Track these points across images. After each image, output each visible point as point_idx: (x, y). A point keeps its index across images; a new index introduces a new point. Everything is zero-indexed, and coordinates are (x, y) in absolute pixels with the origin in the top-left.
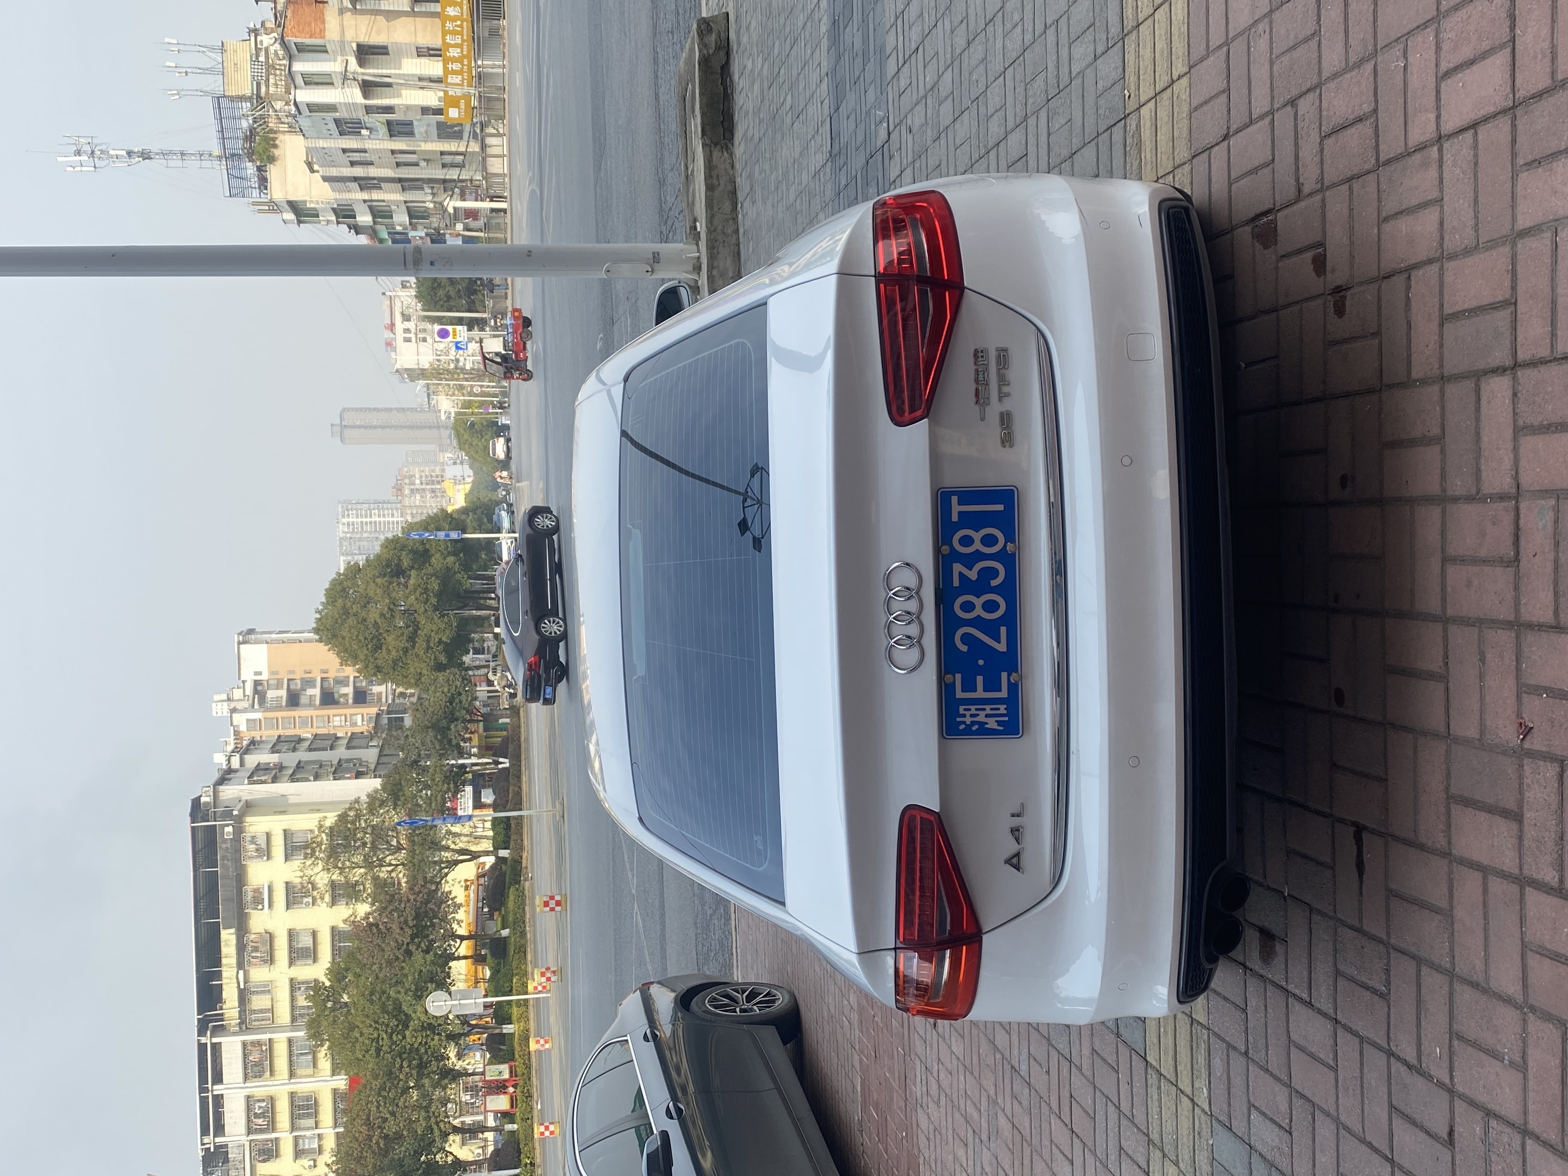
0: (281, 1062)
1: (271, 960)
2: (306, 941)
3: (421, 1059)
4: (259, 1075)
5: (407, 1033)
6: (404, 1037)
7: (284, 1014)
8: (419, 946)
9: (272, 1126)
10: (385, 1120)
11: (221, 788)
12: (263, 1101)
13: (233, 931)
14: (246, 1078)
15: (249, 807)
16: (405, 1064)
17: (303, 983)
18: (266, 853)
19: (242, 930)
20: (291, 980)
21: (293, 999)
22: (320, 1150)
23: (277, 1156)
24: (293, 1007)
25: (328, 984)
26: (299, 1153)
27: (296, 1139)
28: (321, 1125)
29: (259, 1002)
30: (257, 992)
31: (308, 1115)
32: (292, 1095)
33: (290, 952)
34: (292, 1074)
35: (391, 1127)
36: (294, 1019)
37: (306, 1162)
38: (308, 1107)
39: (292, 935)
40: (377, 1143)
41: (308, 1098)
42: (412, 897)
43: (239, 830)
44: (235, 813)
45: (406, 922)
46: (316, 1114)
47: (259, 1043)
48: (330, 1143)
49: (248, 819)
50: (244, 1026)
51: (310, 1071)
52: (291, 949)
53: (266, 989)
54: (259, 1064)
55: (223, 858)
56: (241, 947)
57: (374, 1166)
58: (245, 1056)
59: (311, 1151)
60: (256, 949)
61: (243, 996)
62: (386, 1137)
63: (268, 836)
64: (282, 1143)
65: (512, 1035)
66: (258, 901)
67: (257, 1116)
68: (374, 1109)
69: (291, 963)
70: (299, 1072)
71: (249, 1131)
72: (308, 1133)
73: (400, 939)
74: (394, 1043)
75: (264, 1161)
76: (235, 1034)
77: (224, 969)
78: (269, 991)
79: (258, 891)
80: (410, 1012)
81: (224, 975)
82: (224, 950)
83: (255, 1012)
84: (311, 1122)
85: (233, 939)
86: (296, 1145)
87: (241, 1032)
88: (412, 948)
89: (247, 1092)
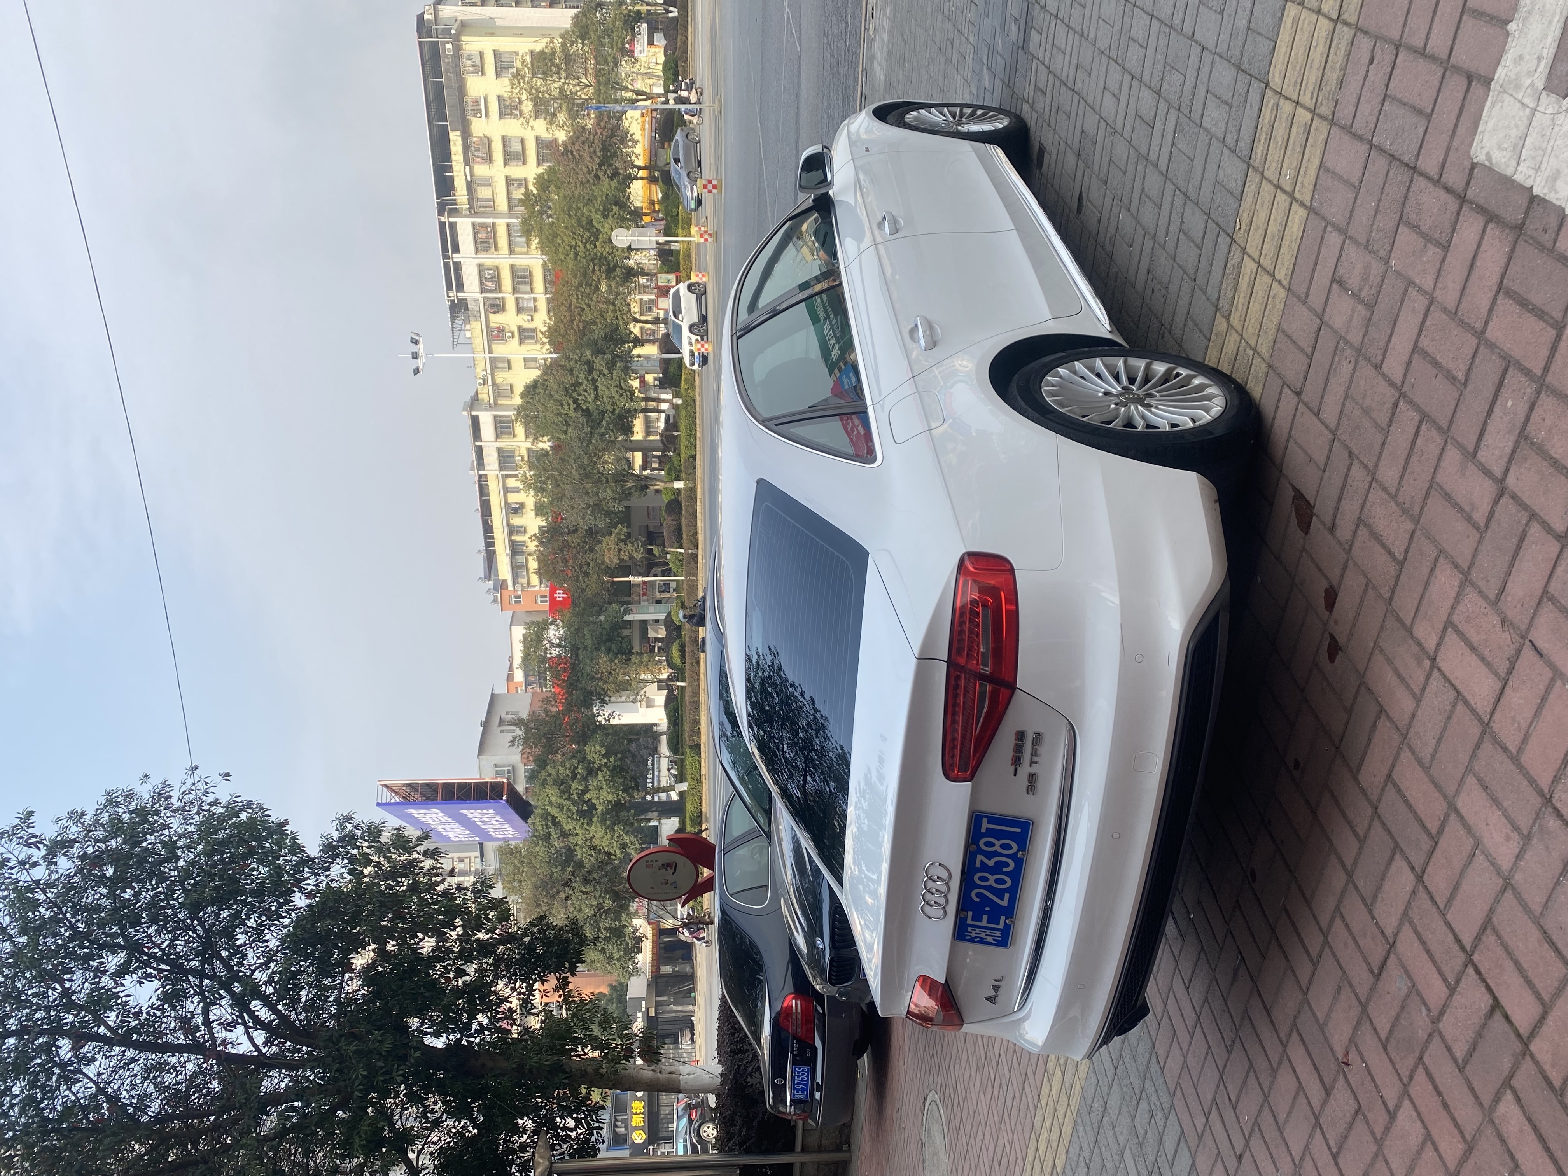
0: (503, 241)
1: (489, 160)
2: (516, 147)
3: (609, 264)
4: (487, 250)
5: (598, 244)
6: (596, 246)
7: (502, 204)
8: (605, 173)
9: (499, 288)
10: (583, 310)
11: (440, 7)
12: (491, 269)
13: (458, 133)
14: (477, 251)
15: (465, 26)
16: (597, 268)
17: (516, 180)
18: (480, 70)
19: (466, 134)
20: (507, 177)
21: (509, 192)
22: (536, 309)
23: (504, 310)
24: (509, 199)
25: (535, 192)
26: (520, 310)
27: (517, 299)
28: (535, 291)
29: (483, 193)
30: (481, 185)
31: (525, 283)
32: (512, 267)
33: (505, 155)
34: (511, 251)
35: (588, 316)
36: (510, 208)
37: (525, 316)
38: (525, 277)
39: (505, 140)
40: (578, 326)
41: (525, 270)
42: (599, 131)
43: (457, 48)
44: (453, 32)
45: (595, 152)
46: (531, 283)
47: (484, 225)
48: (542, 305)
49: (464, 38)
50: (473, 211)
51: (525, 249)
52: (505, 152)
53: (488, 182)
54: (485, 241)
55: (447, 71)
56: (466, 148)
57: (576, 341)
58: (475, 234)
59: (529, 309)
60: (478, 150)
61: (471, 187)
62: (584, 321)
63: (481, 54)
64: (507, 301)
65: (678, 251)
66: (477, 110)
67: (487, 280)
68: (574, 300)
69: (506, 163)
70: (517, 249)
71: (482, 291)
72: (526, 296)
73: (590, 166)
74: (588, 250)
75: (494, 313)
76: (466, 216)
77: (454, 164)
78: (490, 185)
79: (476, 101)
80: (599, 227)
81: (455, 168)
82: (453, 149)
83: (479, 200)
84: (528, 288)
85: (459, 139)
86: (517, 304)
87: (470, 215)
88: (601, 174)
89: (479, 261)
